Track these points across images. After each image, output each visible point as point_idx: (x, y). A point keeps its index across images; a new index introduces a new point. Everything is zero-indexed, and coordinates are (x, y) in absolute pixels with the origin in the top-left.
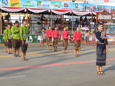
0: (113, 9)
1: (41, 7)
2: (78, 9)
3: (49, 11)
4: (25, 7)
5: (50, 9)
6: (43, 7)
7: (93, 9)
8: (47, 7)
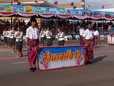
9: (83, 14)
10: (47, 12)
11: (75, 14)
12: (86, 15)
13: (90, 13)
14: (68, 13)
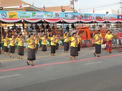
0: (98, 17)
1: (36, 17)
2: (68, 17)
3: (43, 20)
4: (21, 18)
5: (44, 19)
6: (38, 17)
7: (81, 17)
8: (40, 17)
9: (72, 17)
10: (33, 16)
11: (65, 17)
12: (76, 18)
13: (80, 16)
14: (56, 17)
